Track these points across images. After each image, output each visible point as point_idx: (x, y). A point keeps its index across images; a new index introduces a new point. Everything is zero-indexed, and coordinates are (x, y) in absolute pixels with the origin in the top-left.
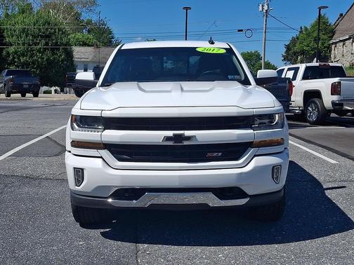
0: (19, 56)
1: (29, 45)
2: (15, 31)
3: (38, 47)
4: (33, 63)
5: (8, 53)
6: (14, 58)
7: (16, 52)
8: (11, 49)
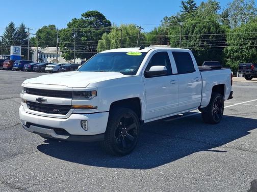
0: (234, 52)
1: (241, 45)
2: (233, 36)
3: (246, 46)
4: (242, 57)
5: (227, 51)
6: (230, 53)
7: (232, 50)
8: (229, 48)
